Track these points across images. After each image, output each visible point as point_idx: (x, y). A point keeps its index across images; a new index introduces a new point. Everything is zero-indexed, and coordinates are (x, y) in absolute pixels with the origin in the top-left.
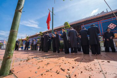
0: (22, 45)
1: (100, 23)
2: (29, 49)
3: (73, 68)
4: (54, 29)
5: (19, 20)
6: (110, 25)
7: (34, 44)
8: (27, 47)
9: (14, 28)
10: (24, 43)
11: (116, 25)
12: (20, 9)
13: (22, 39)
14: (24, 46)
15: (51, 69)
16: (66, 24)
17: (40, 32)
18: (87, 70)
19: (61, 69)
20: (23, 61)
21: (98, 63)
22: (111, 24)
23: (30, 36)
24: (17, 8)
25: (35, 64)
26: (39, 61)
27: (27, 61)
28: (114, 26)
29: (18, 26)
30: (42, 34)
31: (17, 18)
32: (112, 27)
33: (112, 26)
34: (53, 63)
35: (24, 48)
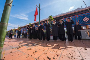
0: (15, 34)
1: (77, 17)
2: (21, 37)
3: (58, 56)
4: (40, 21)
5: (8, 13)
6: (85, 19)
7: (25, 33)
8: (19, 35)
9: (4, 21)
10: (17, 32)
11: (89, 18)
12: (10, 3)
13: (15, 29)
14: (17, 35)
15: (38, 58)
16: (50, 17)
17: (29, 24)
18: (70, 58)
19: (47, 57)
20: (14, 49)
21: (77, 50)
22: (86, 17)
23: (21, 27)
24: (6, 1)
25: (25, 52)
26: (28, 48)
27: (18, 49)
28: (87, 19)
29: (8, 19)
30: (31, 25)
31: (7, 11)
32: (86, 21)
33: (86, 19)
34: (40, 50)
35: (17, 36)
